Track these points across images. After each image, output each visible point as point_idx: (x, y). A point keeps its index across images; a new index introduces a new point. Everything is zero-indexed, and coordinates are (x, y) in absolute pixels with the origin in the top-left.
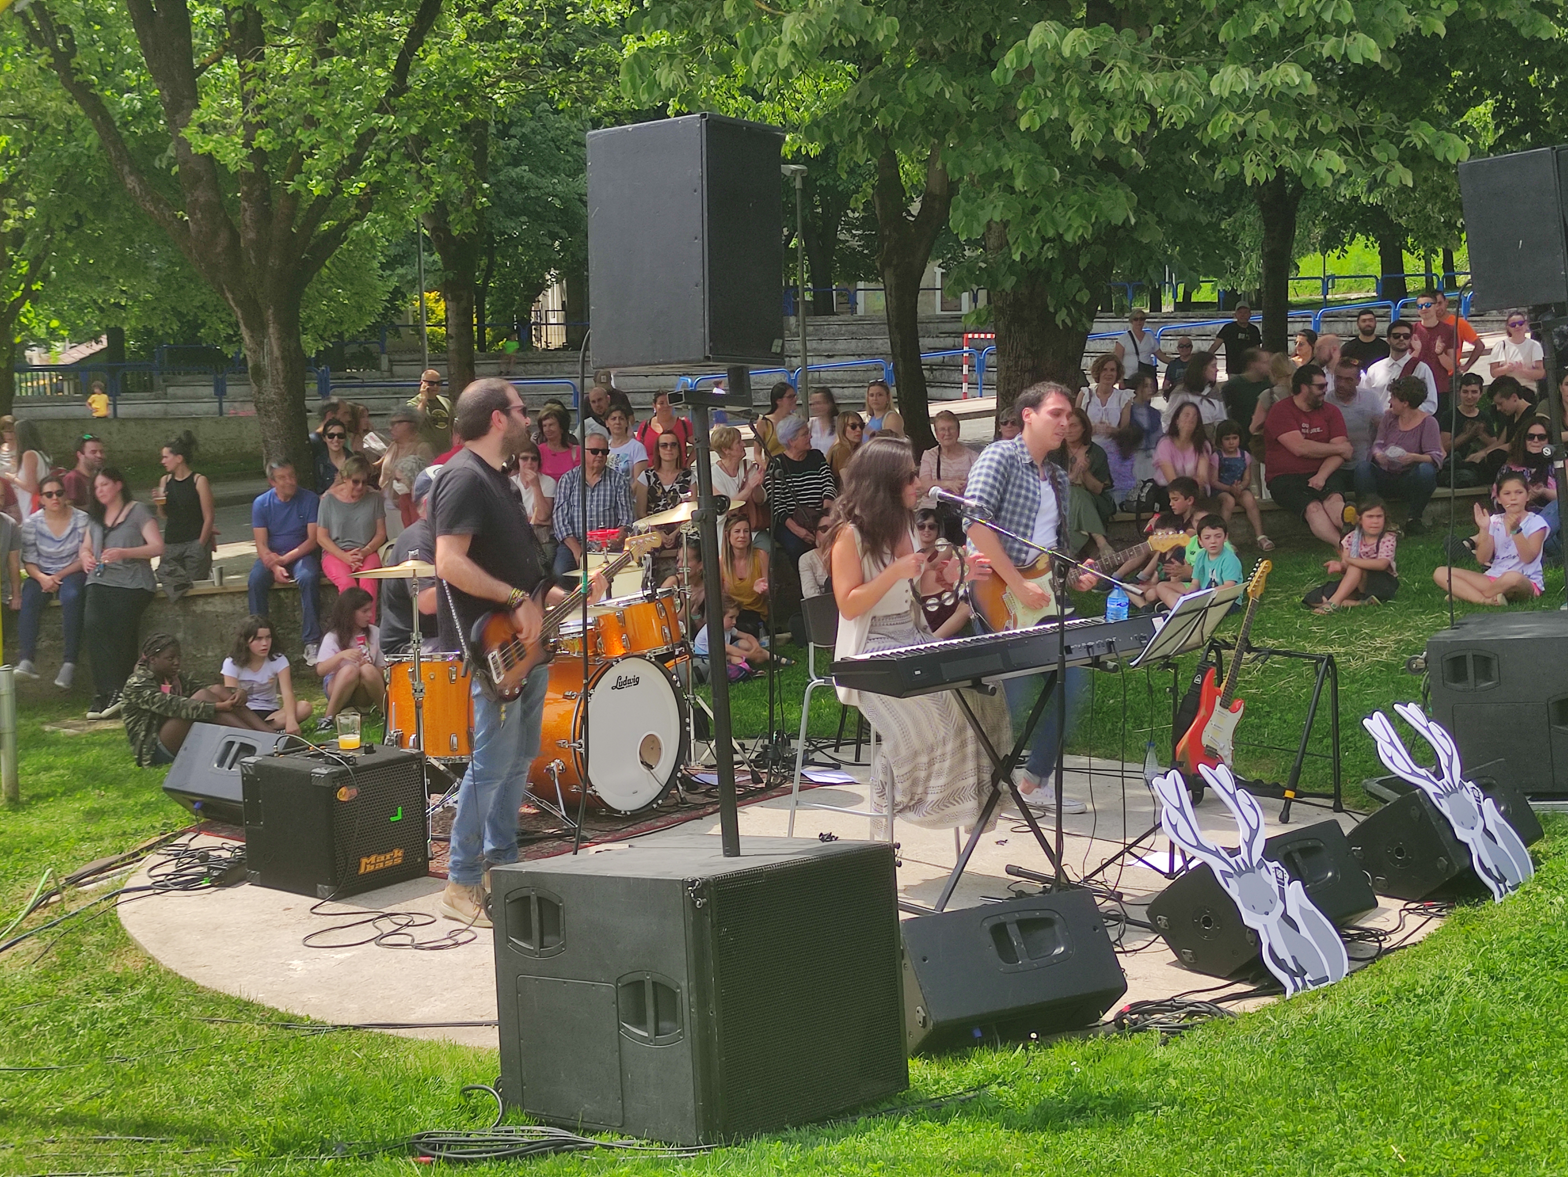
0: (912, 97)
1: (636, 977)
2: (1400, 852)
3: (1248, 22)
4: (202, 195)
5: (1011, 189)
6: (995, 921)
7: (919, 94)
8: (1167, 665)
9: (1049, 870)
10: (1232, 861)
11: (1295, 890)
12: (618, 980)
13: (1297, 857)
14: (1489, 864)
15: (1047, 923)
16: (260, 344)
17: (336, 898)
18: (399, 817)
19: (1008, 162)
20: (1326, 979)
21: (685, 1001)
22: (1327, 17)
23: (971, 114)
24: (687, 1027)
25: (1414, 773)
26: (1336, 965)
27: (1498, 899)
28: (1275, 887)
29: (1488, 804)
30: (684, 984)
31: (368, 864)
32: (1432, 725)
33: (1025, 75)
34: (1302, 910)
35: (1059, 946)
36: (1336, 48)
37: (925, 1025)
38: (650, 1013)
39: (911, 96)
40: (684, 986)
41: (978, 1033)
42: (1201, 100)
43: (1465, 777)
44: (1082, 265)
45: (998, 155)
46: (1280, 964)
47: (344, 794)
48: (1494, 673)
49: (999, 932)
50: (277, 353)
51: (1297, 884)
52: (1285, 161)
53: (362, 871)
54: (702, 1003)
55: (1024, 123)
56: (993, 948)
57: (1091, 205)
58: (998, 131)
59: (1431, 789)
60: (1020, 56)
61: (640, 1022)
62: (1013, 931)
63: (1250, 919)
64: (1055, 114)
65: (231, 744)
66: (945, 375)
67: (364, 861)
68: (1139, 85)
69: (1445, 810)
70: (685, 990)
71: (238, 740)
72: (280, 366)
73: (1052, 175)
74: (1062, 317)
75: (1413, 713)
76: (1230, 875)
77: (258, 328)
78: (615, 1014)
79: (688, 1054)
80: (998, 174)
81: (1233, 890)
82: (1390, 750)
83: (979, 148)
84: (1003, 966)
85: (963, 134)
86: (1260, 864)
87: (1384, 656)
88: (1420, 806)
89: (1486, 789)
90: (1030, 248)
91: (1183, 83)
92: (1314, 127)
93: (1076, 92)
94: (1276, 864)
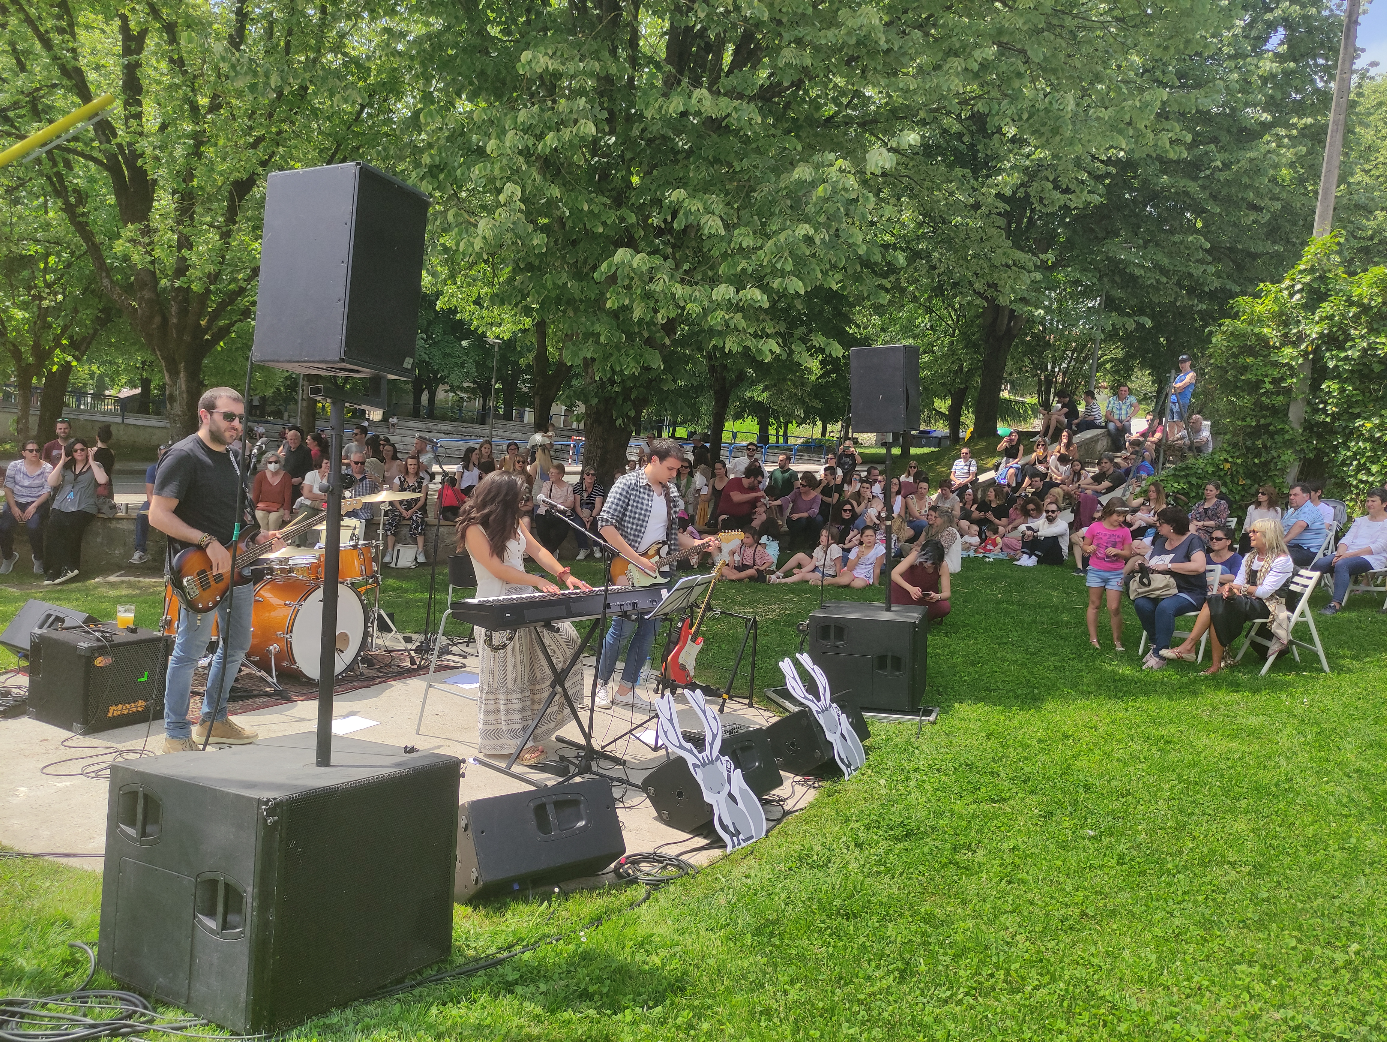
0: (550, 285)
1: (211, 876)
2: (793, 744)
3: (736, 264)
4: (147, 294)
5: (597, 342)
6: (539, 802)
7: (554, 283)
8: (666, 619)
9: (582, 742)
10: (700, 756)
11: (737, 775)
12: (198, 876)
13: (738, 752)
14: (843, 756)
15: (575, 803)
16: (175, 383)
17: (85, 734)
18: (145, 678)
19: (597, 328)
20: (752, 837)
21: (249, 905)
22: (779, 266)
23: (581, 301)
24: (248, 928)
25: (806, 698)
26: (758, 827)
27: (847, 778)
28: (725, 774)
29: (843, 717)
30: (250, 889)
31: (115, 711)
32: (816, 667)
33: (612, 279)
34: (741, 789)
35: (582, 819)
36: (781, 284)
37: (477, 883)
38: (220, 909)
39: (549, 283)
40: (249, 891)
41: (516, 887)
42: (706, 303)
43: (832, 701)
44: (633, 397)
45: (593, 324)
46: (724, 828)
47: (100, 662)
48: (845, 637)
49: (540, 810)
50: (184, 388)
51: (739, 771)
52: (748, 343)
53: (110, 715)
54: (263, 907)
55: (608, 305)
56: (534, 822)
57: (641, 356)
58: (594, 312)
59: (814, 708)
60: (610, 266)
61: (211, 914)
62: (550, 809)
63: (708, 797)
64: (627, 302)
65: (49, 616)
66: (561, 455)
67: (112, 708)
68: (673, 290)
69: (821, 721)
70: (250, 895)
71: (55, 614)
72: (185, 396)
73: (621, 338)
74: (619, 422)
75: (805, 659)
76: (698, 766)
77: (174, 373)
78: (192, 905)
79: (246, 951)
80: (593, 334)
81: (699, 776)
82: (793, 681)
83: (584, 319)
84: (540, 837)
85: (576, 310)
86: (718, 758)
87: (773, 616)
88: (808, 718)
89: (843, 708)
90: (605, 375)
91: (697, 293)
92: (764, 329)
93: (639, 291)
94: (727, 758)
